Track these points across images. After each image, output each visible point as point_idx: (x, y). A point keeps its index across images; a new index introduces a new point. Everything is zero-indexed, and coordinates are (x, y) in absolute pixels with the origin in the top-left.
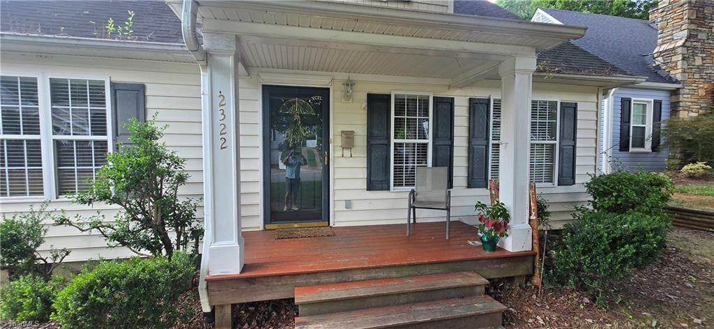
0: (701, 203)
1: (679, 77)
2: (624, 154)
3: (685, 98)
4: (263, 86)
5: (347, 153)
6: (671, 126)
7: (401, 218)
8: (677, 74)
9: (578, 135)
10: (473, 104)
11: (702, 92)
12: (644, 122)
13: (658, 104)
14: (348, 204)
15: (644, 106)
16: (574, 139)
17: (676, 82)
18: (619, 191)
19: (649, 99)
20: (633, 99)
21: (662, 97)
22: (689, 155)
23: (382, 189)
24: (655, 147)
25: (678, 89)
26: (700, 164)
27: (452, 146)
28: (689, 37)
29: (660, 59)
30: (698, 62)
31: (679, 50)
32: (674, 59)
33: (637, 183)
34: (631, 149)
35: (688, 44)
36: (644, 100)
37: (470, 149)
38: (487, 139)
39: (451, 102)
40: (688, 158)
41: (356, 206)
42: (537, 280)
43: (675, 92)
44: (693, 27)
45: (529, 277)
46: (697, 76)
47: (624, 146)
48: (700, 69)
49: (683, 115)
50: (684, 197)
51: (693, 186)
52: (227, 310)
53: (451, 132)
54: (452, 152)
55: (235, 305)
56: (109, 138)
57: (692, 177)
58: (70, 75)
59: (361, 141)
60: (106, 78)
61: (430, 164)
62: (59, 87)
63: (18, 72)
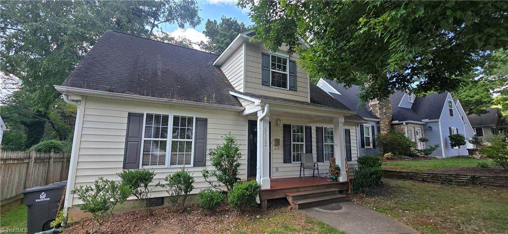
0: (391, 168)
1: (379, 116)
2: (363, 149)
3: (382, 125)
4: (249, 120)
5: (276, 147)
6: (378, 137)
7: (296, 174)
8: (378, 115)
9: (351, 142)
10: (318, 129)
11: (387, 123)
12: (369, 135)
13: (373, 127)
14: (277, 169)
15: (368, 128)
16: (350, 143)
17: (378, 118)
18: (368, 162)
19: (369, 125)
20: (364, 125)
21: (374, 124)
22: (386, 150)
23: (289, 163)
24: (374, 146)
25: (379, 121)
26: (390, 153)
27: (311, 145)
28: (380, 100)
29: (371, 108)
30: (384, 111)
31: (378, 105)
32: (376, 109)
33: (372, 159)
34: (366, 147)
35: (380, 103)
36: (368, 125)
37: (317, 147)
38: (323, 142)
39: (310, 128)
40: (385, 151)
41: (280, 170)
42: (350, 191)
43: (378, 123)
45: (348, 190)
46: (385, 116)
47: (363, 146)
48: (385, 113)
49: (382, 132)
50: (386, 167)
51: (388, 162)
52: (266, 202)
53: (311, 140)
54: (312, 148)
55: (268, 200)
56: (193, 140)
57: (388, 159)
58: (181, 114)
59: (281, 143)
60: (194, 116)
61: (304, 152)
62: (176, 119)
63: (161, 112)
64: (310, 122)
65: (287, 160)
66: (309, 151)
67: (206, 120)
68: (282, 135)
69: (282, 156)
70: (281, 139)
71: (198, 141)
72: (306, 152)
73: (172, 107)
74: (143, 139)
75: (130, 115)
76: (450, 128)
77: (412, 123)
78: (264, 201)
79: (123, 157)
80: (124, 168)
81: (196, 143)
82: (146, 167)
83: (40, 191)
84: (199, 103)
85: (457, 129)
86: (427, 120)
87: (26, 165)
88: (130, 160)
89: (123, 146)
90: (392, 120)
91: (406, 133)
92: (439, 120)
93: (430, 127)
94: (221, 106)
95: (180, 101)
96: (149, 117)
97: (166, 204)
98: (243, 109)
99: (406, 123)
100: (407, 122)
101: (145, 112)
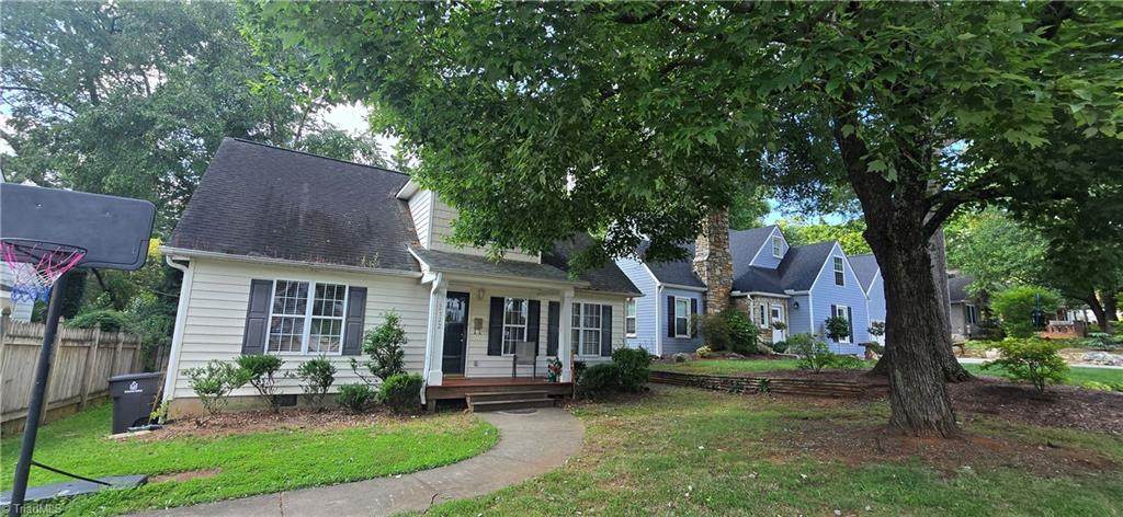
1: (706, 283)
2: (671, 339)
3: (711, 299)
5: (477, 332)
7: (508, 373)
8: (705, 280)
9: (613, 326)
10: (551, 305)
11: (722, 294)
12: (684, 315)
13: (694, 302)
14: (476, 364)
15: (684, 302)
16: (611, 328)
17: (705, 286)
19: (687, 298)
20: (676, 297)
21: (697, 296)
23: (496, 355)
24: (694, 335)
25: (706, 292)
26: (706, 347)
27: (538, 330)
28: (711, 254)
29: (697, 267)
30: (718, 272)
31: (705, 263)
32: (703, 268)
34: (677, 336)
35: (711, 258)
36: (684, 298)
37: (550, 332)
39: (539, 303)
41: (480, 365)
43: (705, 294)
44: (713, 247)
46: (717, 283)
47: (671, 334)
48: (720, 278)
49: (710, 310)
52: (434, 402)
53: (539, 320)
54: (538, 333)
55: (437, 400)
56: (344, 318)
57: (703, 357)
58: (327, 281)
59: (486, 325)
60: (347, 283)
61: (525, 340)
62: (319, 287)
63: (298, 279)
64: (538, 294)
65: (493, 350)
66: (534, 337)
67: (365, 290)
68: (489, 313)
69: (486, 345)
70: (486, 319)
71: (351, 319)
72: (528, 340)
73: (315, 271)
74: (271, 315)
75: (254, 282)
76: (834, 307)
77: (763, 296)
78: (432, 400)
79: (242, 338)
80: (243, 352)
81: (347, 323)
82: (272, 353)
83: (130, 381)
84: (352, 268)
85: (849, 309)
86: (792, 292)
87: (86, 351)
88: (251, 343)
89: (243, 323)
90: (734, 289)
91: (752, 313)
92: (809, 292)
93: (797, 304)
94: (387, 271)
95: (324, 265)
96: (281, 285)
97: (300, 404)
98: (420, 274)
99: (752, 296)
100: (753, 293)
101: (275, 278)
